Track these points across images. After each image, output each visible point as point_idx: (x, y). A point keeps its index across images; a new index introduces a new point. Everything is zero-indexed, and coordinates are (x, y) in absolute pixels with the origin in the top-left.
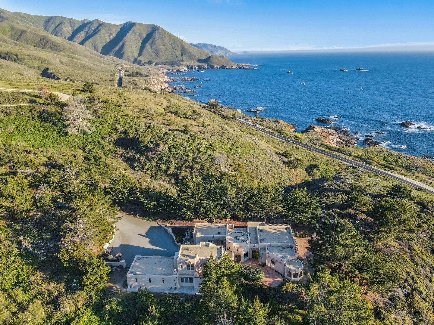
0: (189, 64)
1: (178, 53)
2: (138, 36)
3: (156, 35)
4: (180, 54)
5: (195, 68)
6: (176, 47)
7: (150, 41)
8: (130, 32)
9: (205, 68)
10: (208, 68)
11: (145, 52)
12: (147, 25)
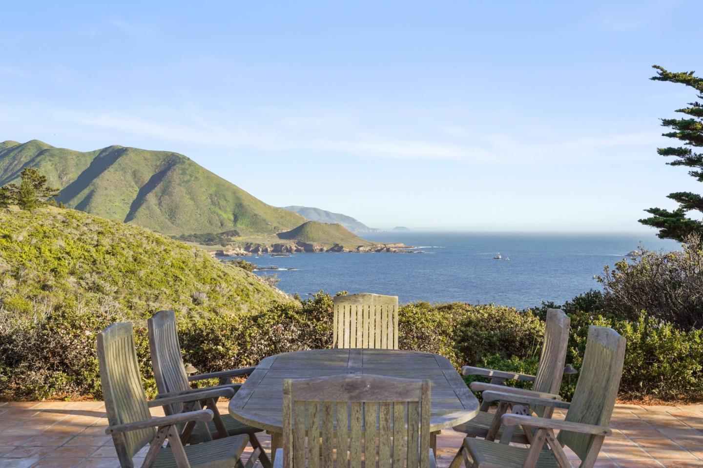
0: (250, 241)
1: (225, 216)
2: (129, 177)
3: (175, 175)
4: (232, 218)
5: (265, 251)
6: (223, 203)
7: (158, 189)
8: (111, 169)
9: (289, 250)
10: (298, 250)
11: (142, 211)
12: (156, 154)
